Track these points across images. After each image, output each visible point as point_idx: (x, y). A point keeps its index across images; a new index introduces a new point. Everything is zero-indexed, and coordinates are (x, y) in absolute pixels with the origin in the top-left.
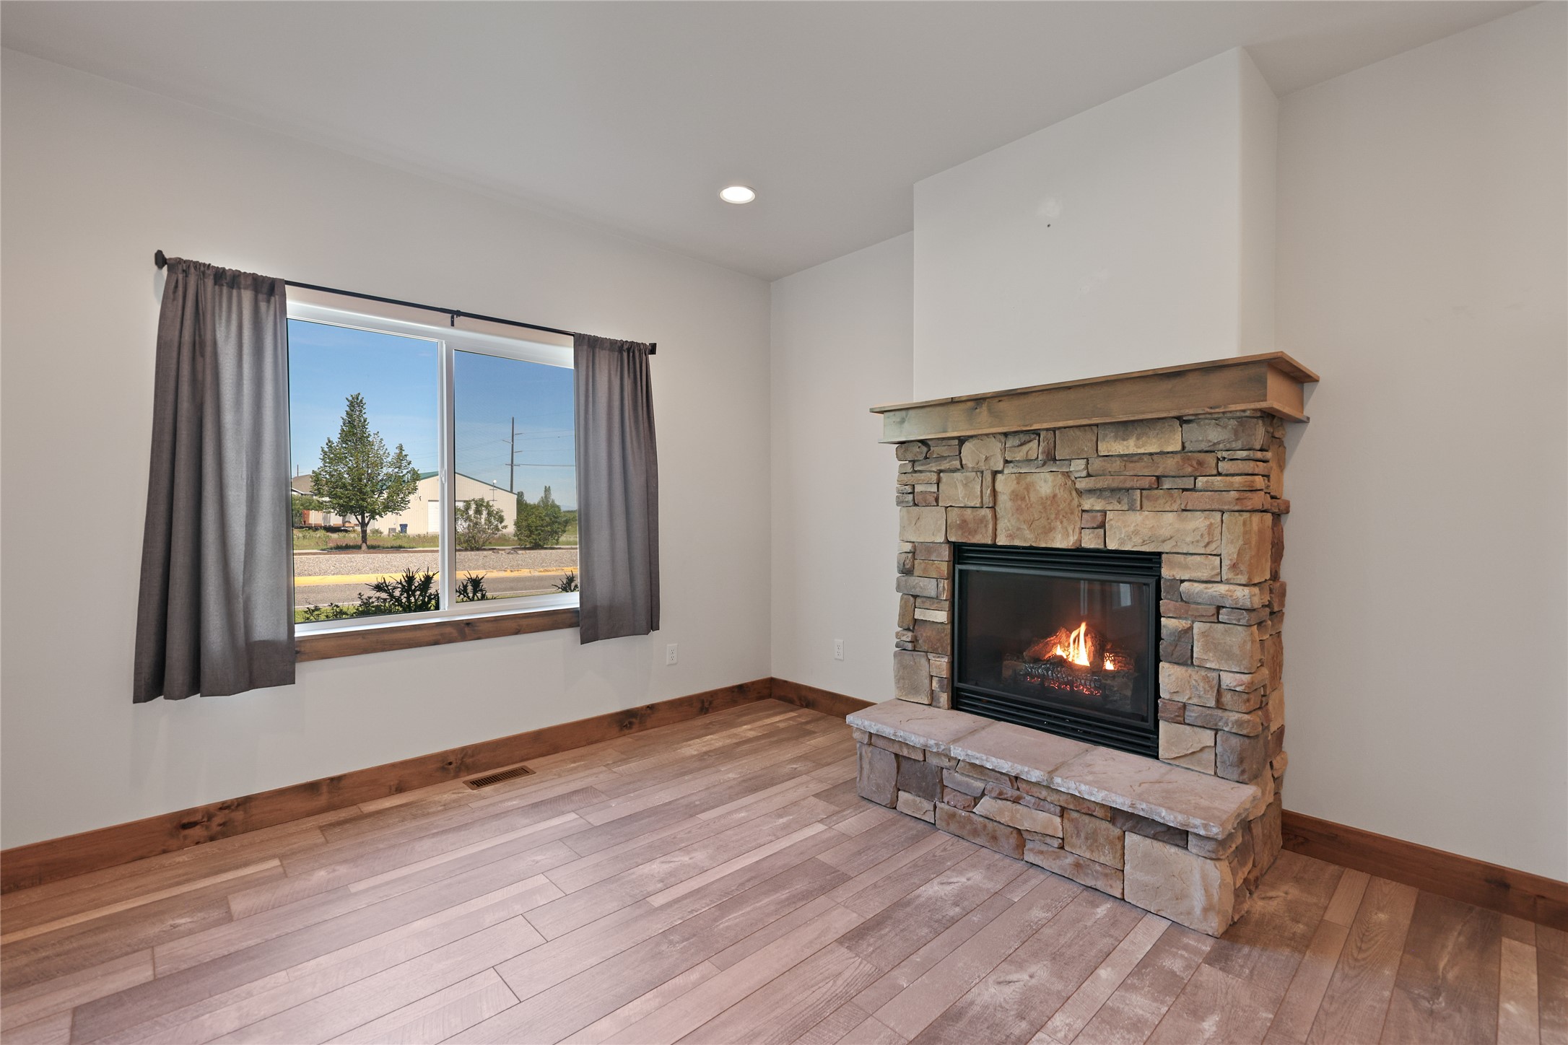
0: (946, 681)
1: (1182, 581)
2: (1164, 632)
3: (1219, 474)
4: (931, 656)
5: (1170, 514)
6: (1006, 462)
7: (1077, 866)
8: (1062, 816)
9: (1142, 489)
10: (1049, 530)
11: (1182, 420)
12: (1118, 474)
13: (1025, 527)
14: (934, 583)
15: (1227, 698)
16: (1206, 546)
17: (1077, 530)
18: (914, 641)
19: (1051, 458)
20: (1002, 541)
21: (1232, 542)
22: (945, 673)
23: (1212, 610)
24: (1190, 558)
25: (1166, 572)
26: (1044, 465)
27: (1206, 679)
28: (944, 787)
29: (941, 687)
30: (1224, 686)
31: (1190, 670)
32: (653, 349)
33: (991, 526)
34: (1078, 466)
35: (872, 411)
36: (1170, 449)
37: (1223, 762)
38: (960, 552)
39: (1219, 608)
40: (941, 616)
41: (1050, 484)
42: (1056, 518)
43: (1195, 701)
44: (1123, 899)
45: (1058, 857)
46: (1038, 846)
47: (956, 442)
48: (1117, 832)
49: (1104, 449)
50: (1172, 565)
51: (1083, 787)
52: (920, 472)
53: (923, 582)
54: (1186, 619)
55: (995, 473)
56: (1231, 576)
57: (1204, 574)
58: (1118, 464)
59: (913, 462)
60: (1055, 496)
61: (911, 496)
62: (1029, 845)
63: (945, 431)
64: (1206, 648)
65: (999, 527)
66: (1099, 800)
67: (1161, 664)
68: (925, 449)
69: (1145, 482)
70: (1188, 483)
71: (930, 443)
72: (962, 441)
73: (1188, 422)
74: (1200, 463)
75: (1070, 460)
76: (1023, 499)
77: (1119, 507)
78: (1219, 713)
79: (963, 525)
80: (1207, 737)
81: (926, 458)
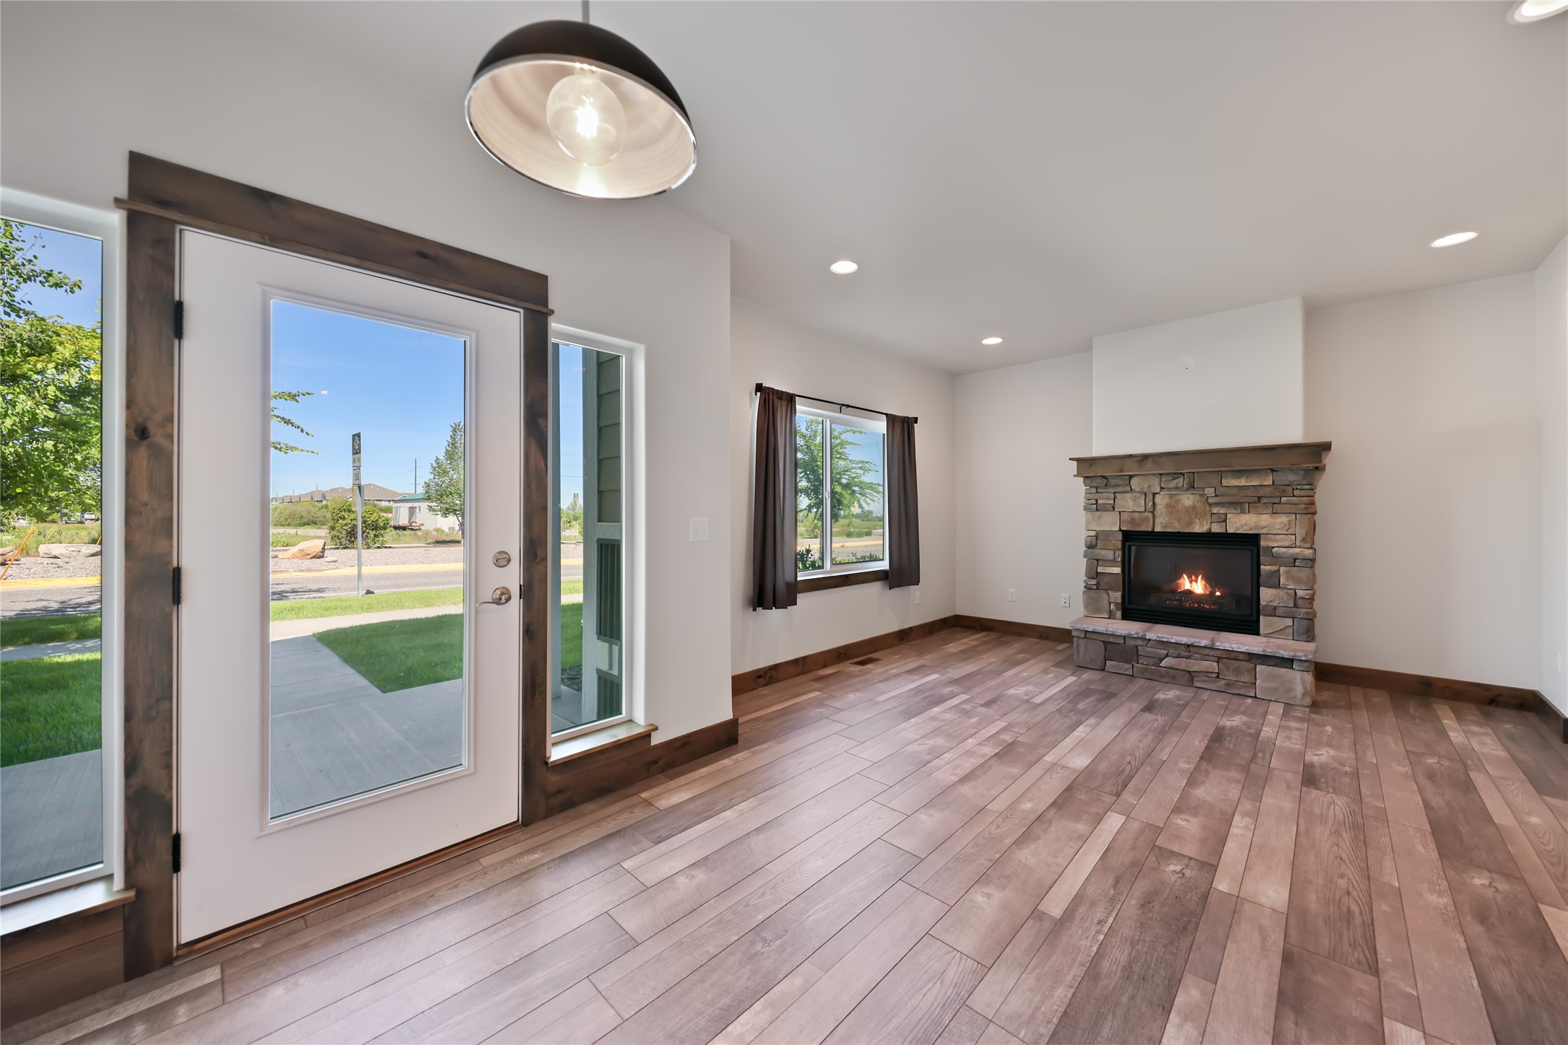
0: (1120, 605)
1: (1274, 547)
2: (1262, 572)
3: (1294, 496)
4: (1109, 592)
5: (1266, 515)
6: (1162, 488)
7: (1228, 685)
8: (1218, 662)
9: (1249, 503)
10: (1190, 523)
11: (1273, 470)
12: (1235, 495)
13: (1176, 522)
14: (1111, 552)
15: (1300, 602)
16: (1287, 530)
17: (1209, 523)
18: (1098, 584)
19: (1192, 486)
20: (1158, 529)
21: (1302, 528)
22: (1120, 601)
23: (1292, 561)
24: (1278, 536)
25: (1263, 543)
26: (1187, 490)
27: (1287, 594)
28: (1138, 655)
29: (1117, 609)
30: (1298, 596)
31: (1278, 590)
32: (916, 420)
33: (1151, 522)
34: (1210, 491)
35: (1070, 459)
36: (1266, 483)
37: (1298, 633)
38: (1128, 536)
39: (1295, 560)
40: (1117, 570)
41: (1191, 500)
42: (1196, 517)
43: (1281, 605)
44: (1256, 697)
45: (1216, 682)
46: (1203, 678)
47: (1128, 477)
48: (1252, 665)
49: (1225, 483)
50: (1266, 540)
51: (1234, 646)
52: (1100, 493)
53: (1104, 552)
54: (1276, 565)
55: (1154, 494)
56: (1302, 544)
57: (1287, 544)
58: (1235, 491)
59: (1097, 488)
60: (1194, 506)
61: (1095, 506)
62: (1196, 679)
63: (1122, 472)
64: (1287, 579)
65: (1156, 522)
66: (1244, 650)
67: (1261, 588)
68: (1106, 481)
69: (1253, 500)
70: (1277, 500)
71: (1108, 478)
72: (1131, 477)
73: (1276, 471)
74: (1283, 491)
75: (1204, 488)
76: (1174, 507)
77: (1235, 512)
78: (1295, 609)
79: (1133, 521)
80: (1289, 622)
81: (1106, 485)
